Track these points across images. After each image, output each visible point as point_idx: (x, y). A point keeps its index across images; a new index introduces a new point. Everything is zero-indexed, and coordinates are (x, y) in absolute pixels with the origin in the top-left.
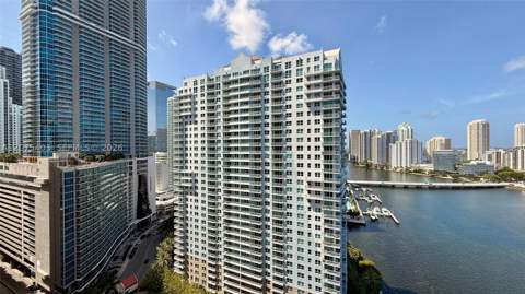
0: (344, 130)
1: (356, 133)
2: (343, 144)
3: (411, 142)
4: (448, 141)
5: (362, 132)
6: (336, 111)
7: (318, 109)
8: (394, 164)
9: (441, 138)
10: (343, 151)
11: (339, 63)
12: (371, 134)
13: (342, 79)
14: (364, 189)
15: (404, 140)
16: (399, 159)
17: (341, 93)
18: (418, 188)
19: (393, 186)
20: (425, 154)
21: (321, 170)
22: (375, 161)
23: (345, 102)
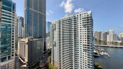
0: (93, 31)
1: (96, 32)
2: (93, 35)
3: (114, 35)
5: (98, 32)
6: (90, 26)
8: (108, 40)
10: (93, 37)
11: (91, 14)
12: (101, 32)
13: (92, 18)
14: (99, 47)
15: (111, 34)
16: (109, 39)
17: (92, 22)
18: (116, 47)
19: (108, 47)
20: (118, 38)
21: (86, 42)
22: (102, 39)
23: (93, 24)
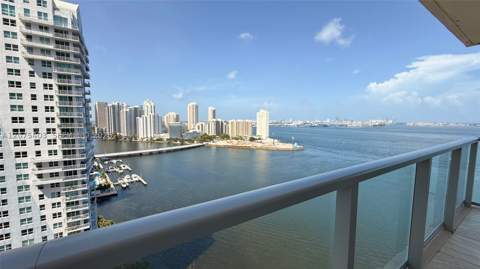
0: (89, 101)
1: (102, 106)
2: (87, 116)
3: (154, 117)
4: (177, 116)
5: (110, 105)
6: (77, 77)
7: (47, 70)
8: (141, 135)
9: (173, 114)
10: (88, 124)
11: (76, 22)
12: (119, 107)
13: (82, 42)
14: (114, 161)
15: (148, 114)
16: (145, 131)
17: (83, 55)
18: (160, 153)
19: (141, 154)
20: (163, 126)
21: (58, 146)
22: (124, 133)
23: (87, 69)
